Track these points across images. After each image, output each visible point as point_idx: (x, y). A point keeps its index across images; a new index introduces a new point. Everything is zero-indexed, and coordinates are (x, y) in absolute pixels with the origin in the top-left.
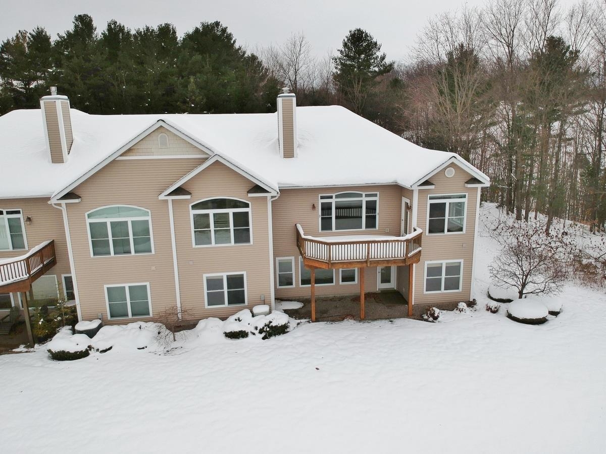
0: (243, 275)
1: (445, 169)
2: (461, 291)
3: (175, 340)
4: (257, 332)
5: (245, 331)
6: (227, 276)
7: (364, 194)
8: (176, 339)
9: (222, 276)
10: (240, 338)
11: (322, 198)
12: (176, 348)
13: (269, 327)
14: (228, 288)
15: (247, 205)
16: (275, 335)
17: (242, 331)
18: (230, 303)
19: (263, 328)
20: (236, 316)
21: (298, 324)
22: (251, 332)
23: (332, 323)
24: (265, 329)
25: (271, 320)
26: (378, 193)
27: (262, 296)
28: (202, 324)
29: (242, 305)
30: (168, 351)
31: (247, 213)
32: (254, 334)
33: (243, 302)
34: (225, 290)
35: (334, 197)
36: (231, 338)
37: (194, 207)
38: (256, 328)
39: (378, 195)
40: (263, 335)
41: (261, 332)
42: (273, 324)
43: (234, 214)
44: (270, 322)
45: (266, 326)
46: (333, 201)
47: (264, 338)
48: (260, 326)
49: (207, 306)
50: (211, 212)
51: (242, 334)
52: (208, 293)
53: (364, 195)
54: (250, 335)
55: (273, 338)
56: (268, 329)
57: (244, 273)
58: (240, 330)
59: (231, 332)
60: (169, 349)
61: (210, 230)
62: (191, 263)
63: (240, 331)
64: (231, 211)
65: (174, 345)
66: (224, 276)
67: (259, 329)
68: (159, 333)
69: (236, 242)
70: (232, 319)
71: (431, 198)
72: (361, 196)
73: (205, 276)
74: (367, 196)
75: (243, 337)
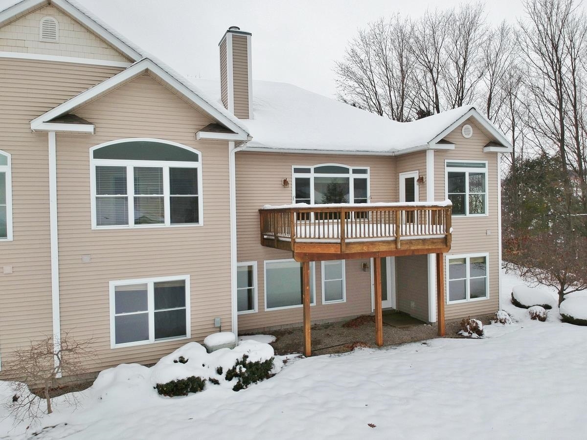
0: (184, 282)
1: (462, 126)
2: (489, 298)
3: (50, 411)
4: (221, 378)
5: (198, 378)
6: (155, 283)
7: (351, 169)
8: (52, 409)
9: (146, 285)
10: (190, 394)
11: (297, 171)
12: (54, 427)
13: (244, 366)
14: (156, 307)
15: (194, 157)
16: (255, 381)
17: (193, 377)
18: (158, 335)
19: (234, 368)
20: (176, 355)
21: (285, 362)
22: (210, 380)
23: (339, 356)
24: (238, 370)
25: (247, 354)
26: (368, 168)
27: (217, 320)
28: (105, 377)
29: (181, 338)
30: (36, 434)
31: (195, 171)
32: (215, 382)
33: (183, 332)
34: (151, 310)
35: (312, 171)
36: (170, 396)
37: (98, 154)
38: (220, 371)
39: (369, 171)
40: (235, 381)
41: (230, 376)
42: (252, 359)
43: (172, 171)
44: (246, 357)
45: (238, 364)
46: (312, 176)
47: (237, 388)
48: (228, 366)
49: (113, 345)
50: (130, 165)
51: (193, 385)
52: (116, 318)
53: (351, 171)
54: (209, 385)
55: (252, 386)
56: (244, 370)
57: (187, 278)
58: (190, 376)
59: (172, 382)
60: (38, 429)
61: (126, 198)
62: (86, 259)
63: (189, 379)
64: (166, 166)
65: (49, 420)
66: (149, 283)
67: (225, 371)
68: (15, 399)
69: (174, 220)
70: (168, 360)
71: (449, 165)
73: (113, 285)
74: (354, 172)
75: (194, 391)
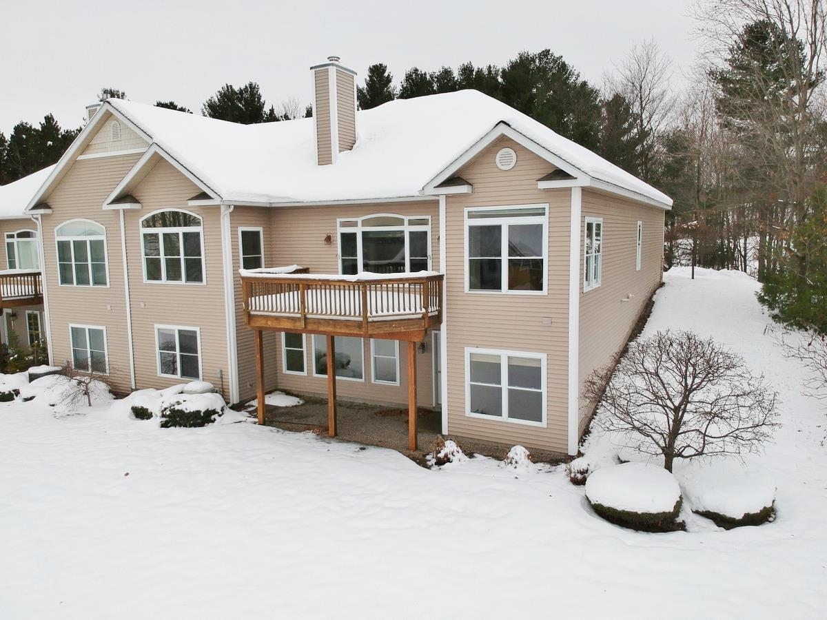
2: (546, 426)
3: (90, 405)
4: (159, 414)
6: (179, 331)
7: (406, 219)
11: (342, 225)
13: (170, 410)
14: (181, 350)
18: (183, 373)
26: (430, 218)
27: (219, 371)
31: (198, 235)
33: (198, 375)
34: (178, 352)
35: (360, 223)
37: (145, 223)
39: (430, 222)
40: (163, 420)
43: (184, 235)
44: (178, 404)
46: (359, 231)
47: (162, 426)
49: (159, 373)
50: (160, 231)
52: (160, 354)
53: (406, 222)
54: (154, 417)
57: (198, 329)
61: (160, 259)
62: (142, 305)
64: (180, 230)
66: (176, 330)
69: (188, 279)
71: (471, 216)
72: (401, 222)
73: (157, 327)
74: (411, 223)
